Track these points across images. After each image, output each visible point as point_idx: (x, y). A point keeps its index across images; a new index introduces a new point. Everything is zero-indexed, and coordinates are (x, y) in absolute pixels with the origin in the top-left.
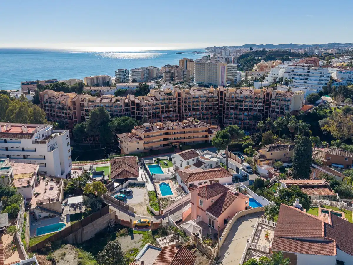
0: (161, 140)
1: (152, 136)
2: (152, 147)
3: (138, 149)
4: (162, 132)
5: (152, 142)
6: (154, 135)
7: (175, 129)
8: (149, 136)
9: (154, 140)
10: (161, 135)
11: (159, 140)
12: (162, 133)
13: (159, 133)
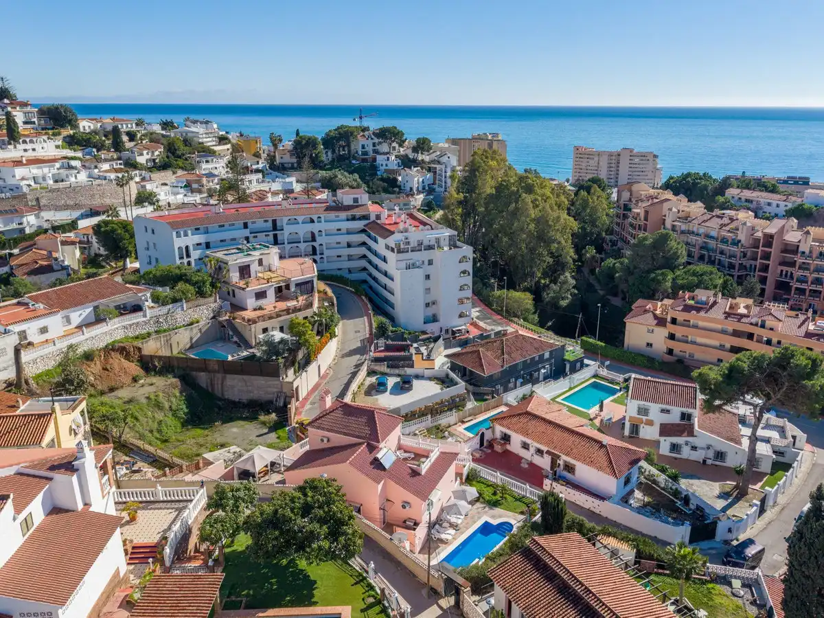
0: (722, 347)
1: (696, 327)
2: (691, 355)
3: (649, 345)
4: (731, 325)
5: (694, 343)
6: (701, 324)
7: (772, 329)
8: (686, 324)
9: (699, 340)
10: (723, 332)
11: (717, 343)
12: (730, 329)
13: (720, 324)
